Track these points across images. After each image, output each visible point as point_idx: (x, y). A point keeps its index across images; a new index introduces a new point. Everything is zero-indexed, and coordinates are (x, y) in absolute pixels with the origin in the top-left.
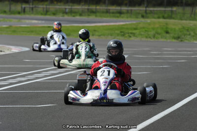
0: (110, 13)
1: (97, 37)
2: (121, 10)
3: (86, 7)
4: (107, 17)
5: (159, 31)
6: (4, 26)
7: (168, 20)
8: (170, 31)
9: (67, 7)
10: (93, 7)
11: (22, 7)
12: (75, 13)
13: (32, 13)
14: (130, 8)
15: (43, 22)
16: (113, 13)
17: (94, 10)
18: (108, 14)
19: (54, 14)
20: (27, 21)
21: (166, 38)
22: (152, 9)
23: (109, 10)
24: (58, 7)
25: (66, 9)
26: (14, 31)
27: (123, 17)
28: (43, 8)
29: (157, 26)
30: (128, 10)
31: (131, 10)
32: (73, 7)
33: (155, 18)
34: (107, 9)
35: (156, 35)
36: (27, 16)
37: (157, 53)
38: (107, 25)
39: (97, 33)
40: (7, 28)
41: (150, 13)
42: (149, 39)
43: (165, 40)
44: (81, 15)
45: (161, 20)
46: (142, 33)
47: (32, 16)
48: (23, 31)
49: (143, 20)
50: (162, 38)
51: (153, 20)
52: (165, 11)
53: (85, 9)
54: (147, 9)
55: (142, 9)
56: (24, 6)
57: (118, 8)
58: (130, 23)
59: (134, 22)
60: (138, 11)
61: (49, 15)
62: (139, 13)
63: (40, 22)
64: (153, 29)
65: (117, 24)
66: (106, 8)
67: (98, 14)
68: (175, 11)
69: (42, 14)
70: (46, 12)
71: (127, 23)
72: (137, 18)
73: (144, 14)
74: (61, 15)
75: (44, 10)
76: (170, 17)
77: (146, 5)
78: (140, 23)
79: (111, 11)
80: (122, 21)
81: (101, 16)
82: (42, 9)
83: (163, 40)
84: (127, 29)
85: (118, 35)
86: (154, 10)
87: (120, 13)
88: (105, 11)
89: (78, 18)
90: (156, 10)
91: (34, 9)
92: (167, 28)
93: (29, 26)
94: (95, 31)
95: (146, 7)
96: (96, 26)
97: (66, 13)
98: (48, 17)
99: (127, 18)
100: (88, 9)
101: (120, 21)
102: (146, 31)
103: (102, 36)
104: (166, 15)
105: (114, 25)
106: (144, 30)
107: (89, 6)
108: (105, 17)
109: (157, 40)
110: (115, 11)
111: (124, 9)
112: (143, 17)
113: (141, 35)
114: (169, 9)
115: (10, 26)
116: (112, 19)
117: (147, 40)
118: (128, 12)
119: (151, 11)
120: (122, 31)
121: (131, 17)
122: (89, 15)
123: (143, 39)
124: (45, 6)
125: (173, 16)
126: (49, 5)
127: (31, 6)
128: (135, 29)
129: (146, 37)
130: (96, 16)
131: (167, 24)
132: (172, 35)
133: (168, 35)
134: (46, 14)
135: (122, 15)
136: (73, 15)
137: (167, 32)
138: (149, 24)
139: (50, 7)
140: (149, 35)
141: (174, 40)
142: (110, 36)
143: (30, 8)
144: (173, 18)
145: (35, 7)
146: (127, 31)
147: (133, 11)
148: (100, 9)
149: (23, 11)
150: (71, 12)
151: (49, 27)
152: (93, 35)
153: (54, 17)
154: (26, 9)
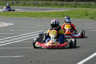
0: (57, 5)
1: (50, 18)
2: (63, 3)
3: (45, 2)
5: (83, 14)
7: (87, 9)
8: (88, 15)
10: (49, 2)
11: (12, 2)
12: (40, 5)
13: (17, 5)
14: (68, 3)
15: (23, 10)
16: (59, 5)
17: (49, 4)
18: (56, 6)
19: (28, 6)
21: (86, 18)
22: (79, 3)
23: (57, 3)
24: (30, 2)
25: (35, 3)
27: (64, 7)
28: (23, 3)
29: (82, 12)
30: (67, 4)
31: (68, 4)
32: (38, 2)
33: (81, 8)
35: (81, 16)
37: (81, 26)
38: (55, 12)
39: (50, 16)
41: (78, 5)
42: (77, 19)
43: (86, 19)
44: (42, 6)
45: (84, 9)
46: (74, 16)
47: (17, 7)
49: (74, 9)
50: (84, 18)
51: (80, 9)
52: (86, 4)
53: (44, 3)
54: (77, 3)
55: (74, 3)
56: (13, 1)
57: (62, 2)
58: (68, 10)
59: (70, 10)
60: (72, 4)
61: (26, 6)
62: (72, 5)
63: (21, 10)
64: (79, 13)
65: (61, 11)
66: (55, 2)
67: (51, 6)
68: (91, 4)
69: (22, 6)
70: (24, 5)
71: (66, 10)
72: (71, 7)
73: (75, 6)
74: (32, 6)
75: (23, 4)
76: (88, 7)
77: (76, 1)
78: (72, 10)
79: (58, 4)
80: (64, 9)
81: (52, 7)
82: (22, 3)
83: (84, 19)
84: (66, 13)
85: (61, 16)
86: (80, 4)
87: (63, 5)
88: (55, 4)
89: (41, 7)
90: (81, 4)
92: (87, 13)
94: (49, 14)
95: (76, 2)
96: (50, 12)
97: (35, 5)
98: (25, 7)
99: (66, 7)
100: (46, 3)
101: (62, 10)
102: (76, 14)
104: (86, 6)
105: (59, 12)
106: (75, 14)
107: (47, 2)
109: (81, 19)
110: (60, 4)
111: (65, 3)
112: (74, 7)
113: (73, 16)
114: (88, 3)
115: (5, 12)
116: (58, 8)
117: (76, 19)
118: (66, 4)
119: (78, 4)
120: (63, 14)
121: (68, 7)
122: (46, 6)
123: (74, 19)
124: (24, 2)
125: (90, 6)
126: (26, 1)
127: (17, 2)
128: (70, 13)
129: (76, 18)
130: (50, 7)
131: (86, 11)
132: (89, 16)
133: (87, 16)
134: (24, 6)
135: (64, 6)
136: (38, 6)
137: (87, 15)
138: (78, 11)
140: (77, 16)
141: (90, 19)
142: (57, 17)
143: (16, 2)
144: (90, 8)
145: (19, 2)
146: (66, 15)
147: (69, 4)
149: (12, 4)
150: (37, 5)
151: (25, 12)
152: (48, 17)
153: (28, 7)
154: (14, 3)
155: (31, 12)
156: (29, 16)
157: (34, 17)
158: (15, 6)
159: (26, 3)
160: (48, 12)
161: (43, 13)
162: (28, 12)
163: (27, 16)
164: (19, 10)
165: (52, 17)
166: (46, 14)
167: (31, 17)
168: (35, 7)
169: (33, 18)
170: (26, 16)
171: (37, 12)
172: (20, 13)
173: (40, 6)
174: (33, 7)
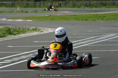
0: (115, 5)
1: (105, 21)
4: (113, 7)
6: (47, 15)
9: (88, 2)
10: (104, 2)
12: (93, 5)
13: (66, 7)
15: (72, 12)
17: (105, 4)
19: (79, 7)
20: (62, 12)
23: (115, 3)
24: (82, 2)
25: (87, 3)
26: (52, 19)
28: (73, 3)
32: (91, 2)
34: (113, 3)
36: (62, 9)
38: (112, 13)
39: (105, 18)
40: (48, 17)
44: (96, 7)
47: (65, 9)
48: (58, 19)
53: (99, 3)
56: (60, 2)
61: (76, 7)
63: (70, 12)
67: (107, 6)
69: (71, 7)
70: (74, 6)
74: (83, 7)
75: (73, 4)
79: (116, 4)
81: (109, 7)
82: (71, 4)
88: (112, 4)
89: (94, 9)
91: (67, 4)
93: (62, 15)
94: (104, 17)
96: (105, 14)
97: (87, 6)
98: (75, 9)
100: (101, 3)
103: (108, 20)
105: (116, 13)
107: (102, 1)
108: (112, 8)
115: (50, 15)
116: (116, 9)
122: (101, 7)
124: (73, 2)
126: (76, 1)
127: (65, 2)
134: (74, 7)
136: (91, 7)
139: (77, 2)
142: (114, 20)
145: (67, 3)
148: (109, 3)
149: (60, 5)
150: (90, 5)
151: (75, 15)
152: (103, 20)
153: (78, 9)
154: (62, 4)
155: (82, 15)
156: (80, 20)
157: (86, 20)
158: (63, 7)
159: (76, 3)
160: (103, 14)
161: (97, 15)
162: (78, 15)
163: (77, 20)
164: (67, 12)
165: (108, 19)
166: (100, 16)
167: (82, 20)
168: (87, 8)
169: (84, 21)
170: (75, 19)
171: (89, 14)
172: (69, 16)
173: (93, 7)
174: (84, 9)
